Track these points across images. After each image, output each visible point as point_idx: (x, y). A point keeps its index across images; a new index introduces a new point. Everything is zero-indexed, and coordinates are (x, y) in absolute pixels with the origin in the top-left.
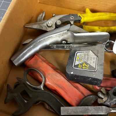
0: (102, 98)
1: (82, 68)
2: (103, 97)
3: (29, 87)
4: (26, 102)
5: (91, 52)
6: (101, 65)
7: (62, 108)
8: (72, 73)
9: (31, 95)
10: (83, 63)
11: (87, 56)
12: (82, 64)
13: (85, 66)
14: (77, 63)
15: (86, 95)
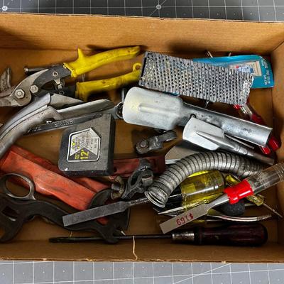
0: (118, 191)
1: (80, 159)
2: (118, 189)
3: (13, 201)
4: (14, 220)
5: (91, 130)
6: (105, 149)
7: (64, 217)
8: (66, 170)
9: (18, 211)
10: (80, 151)
11: (86, 138)
12: (79, 153)
13: (84, 156)
14: (73, 152)
15: (98, 191)
